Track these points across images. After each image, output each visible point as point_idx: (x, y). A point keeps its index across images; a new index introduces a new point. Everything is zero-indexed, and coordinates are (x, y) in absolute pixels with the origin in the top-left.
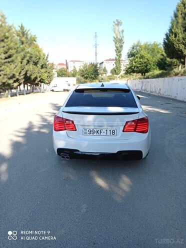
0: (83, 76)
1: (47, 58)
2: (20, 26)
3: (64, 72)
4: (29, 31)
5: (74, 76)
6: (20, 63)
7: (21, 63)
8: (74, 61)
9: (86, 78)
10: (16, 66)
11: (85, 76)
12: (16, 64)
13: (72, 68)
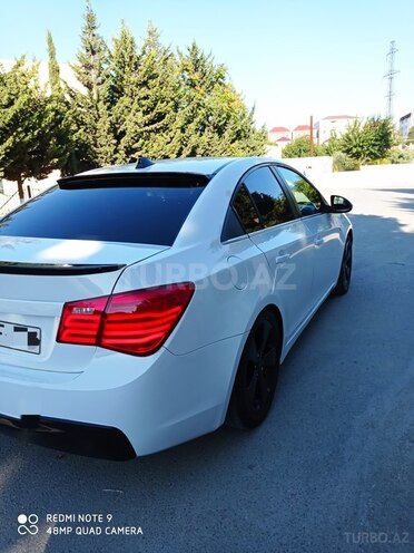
0: (348, 151)
1: (252, 113)
2: (191, 47)
3: (305, 146)
4: (209, 56)
5: (329, 153)
6: (179, 131)
7: (183, 131)
8: (333, 119)
9: (357, 156)
10: (172, 138)
11: (354, 150)
12: (171, 134)
13: (328, 136)
